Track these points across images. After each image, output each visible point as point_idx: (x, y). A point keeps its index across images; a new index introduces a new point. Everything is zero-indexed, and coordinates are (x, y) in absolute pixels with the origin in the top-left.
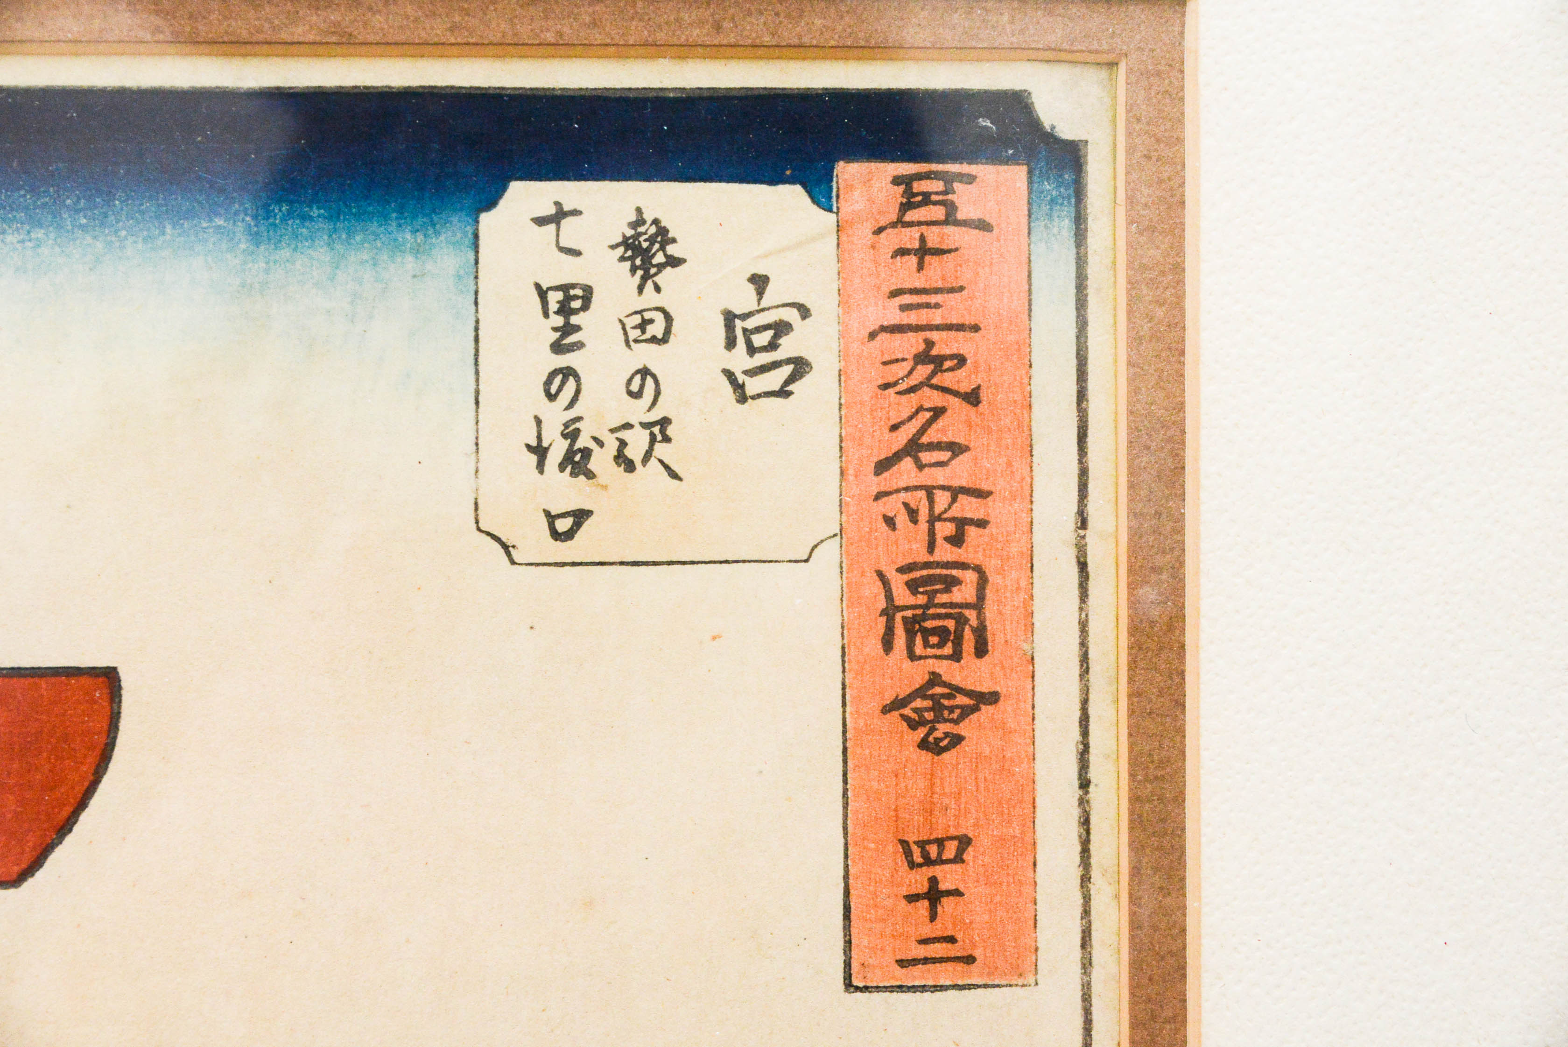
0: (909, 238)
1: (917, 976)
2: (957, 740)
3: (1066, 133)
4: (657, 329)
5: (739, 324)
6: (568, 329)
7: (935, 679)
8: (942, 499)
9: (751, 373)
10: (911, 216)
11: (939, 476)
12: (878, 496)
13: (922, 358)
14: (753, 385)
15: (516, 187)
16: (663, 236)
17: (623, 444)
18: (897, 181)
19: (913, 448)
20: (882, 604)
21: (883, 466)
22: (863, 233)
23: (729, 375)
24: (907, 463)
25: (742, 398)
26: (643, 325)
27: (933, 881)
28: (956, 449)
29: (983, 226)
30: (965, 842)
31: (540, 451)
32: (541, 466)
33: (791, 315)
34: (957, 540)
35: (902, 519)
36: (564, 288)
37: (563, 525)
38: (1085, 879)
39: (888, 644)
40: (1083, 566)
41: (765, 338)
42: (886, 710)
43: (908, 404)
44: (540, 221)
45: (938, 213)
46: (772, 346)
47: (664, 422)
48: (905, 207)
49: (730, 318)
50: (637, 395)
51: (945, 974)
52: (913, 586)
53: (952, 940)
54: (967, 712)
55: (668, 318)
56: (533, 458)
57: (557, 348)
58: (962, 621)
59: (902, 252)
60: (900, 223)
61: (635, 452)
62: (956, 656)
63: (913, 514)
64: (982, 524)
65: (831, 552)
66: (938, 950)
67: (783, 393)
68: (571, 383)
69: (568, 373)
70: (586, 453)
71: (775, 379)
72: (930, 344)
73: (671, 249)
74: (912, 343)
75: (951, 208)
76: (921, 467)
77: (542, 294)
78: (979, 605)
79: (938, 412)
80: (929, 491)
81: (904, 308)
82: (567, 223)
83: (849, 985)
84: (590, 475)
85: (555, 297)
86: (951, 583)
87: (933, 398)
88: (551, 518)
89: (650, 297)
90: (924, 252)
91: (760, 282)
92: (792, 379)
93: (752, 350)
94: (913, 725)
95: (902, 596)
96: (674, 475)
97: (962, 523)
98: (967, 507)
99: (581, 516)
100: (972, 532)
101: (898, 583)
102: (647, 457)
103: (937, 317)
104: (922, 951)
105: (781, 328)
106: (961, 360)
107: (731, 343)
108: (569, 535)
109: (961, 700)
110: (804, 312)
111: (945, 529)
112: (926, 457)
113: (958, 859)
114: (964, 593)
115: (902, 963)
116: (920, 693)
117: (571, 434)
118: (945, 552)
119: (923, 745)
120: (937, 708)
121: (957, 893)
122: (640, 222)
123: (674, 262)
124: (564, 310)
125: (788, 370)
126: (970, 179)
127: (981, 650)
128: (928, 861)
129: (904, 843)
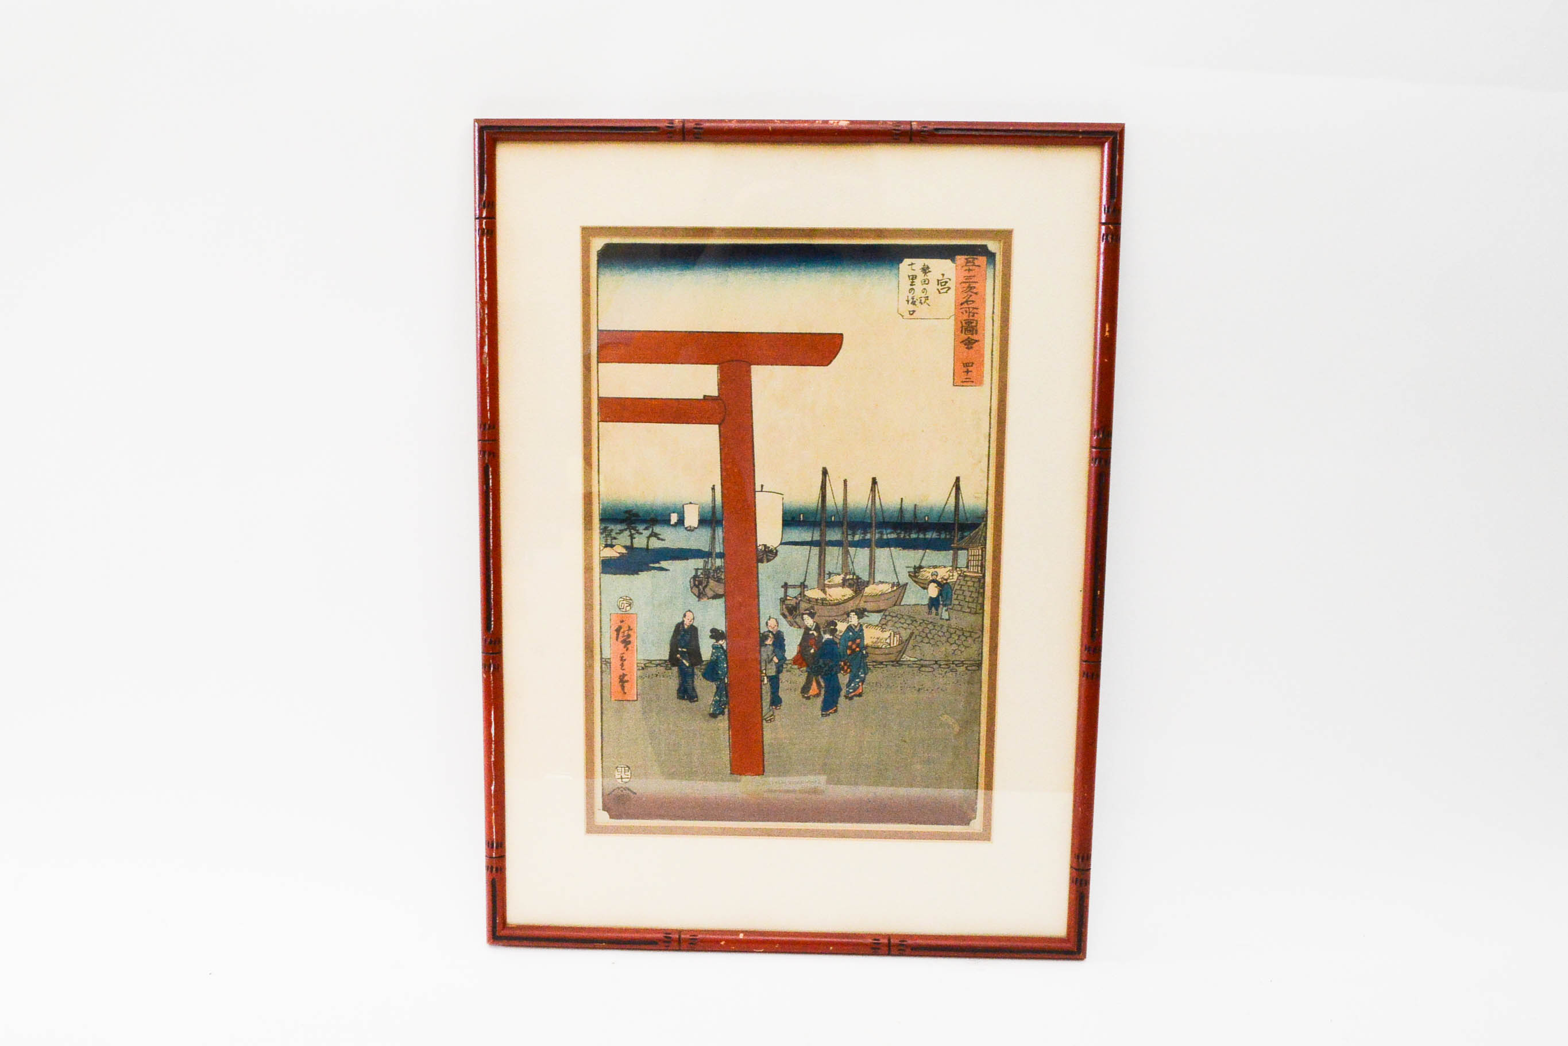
0: (967, 268)
1: (965, 384)
2: (972, 348)
3: (993, 251)
4: (927, 282)
5: (940, 282)
6: (913, 282)
7: (969, 338)
8: (971, 309)
9: (942, 289)
10: (968, 264)
11: (970, 306)
12: (961, 309)
13: (968, 287)
14: (941, 291)
15: (905, 260)
16: (928, 268)
17: (921, 300)
18: (966, 259)
19: (967, 302)
20: (961, 325)
21: (962, 304)
22: (960, 267)
23: (938, 289)
24: (966, 304)
25: (940, 293)
26: (925, 281)
27: (968, 369)
28: (973, 301)
29: (979, 266)
30: (973, 363)
31: (908, 301)
32: (908, 303)
33: (948, 280)
34: (973, 316)
35: (965, 313)
36: (913, 276)
37: (911, 313)
38: (992, 370)
39: (962, 331)
40: (993, 320)
41: (943, 284)
42: (961, 343)
43: (966, 295)
44: (909, 265)
45: (972, 264)
46: (945, 285)
47: (927, 297)
48: (967, 263)
49: (938, 280)
50: (923, 292)
51: (969, 384)
52: (966, 323)
53: (970, 379)
54: (974, 343)
55: (929, 281)
56: (907, 302)
57: (911, 285)
58: (973, 329)
59: (966, 270)
60: (966, 265)
61: (923, 301)
62: (972, 334)
63: (966, 312)
64: (977, 313)
65: (953, 318)
66: (967, 380)
67: (946, 292)
68: (913, 291)
69: (913, 289)
70: (915, 301)
71: (945, 290)
72: (970, 285)
73: (929, 270)
74: (968, 284)
75: (974, 263)
76: (967, 304)
77: (909, 276)
78: (976, 326)
79: (971, 296)
80: (969, 308)
81: (966, 279)
82: (913, 266)
83: (954, 385)
84: (915, 305)
85: (911, 277)
86: (972, 323)
87: (970, 293)
88: (910, 311)
89: (926, 277)
90: (969, 270)
91: (943, 275)
92: (948, 290)
93: (942, 286)
94: (965, 345)
95: (964, 325)
96: (929, 305)
97: (974, 313)
98: (975, 311)
99: (914, 311)
100: (976, 315)
101: (963, 322)
102: (925, 302)
103: (971, 281)
104: (965, 380)
105: (946, 282)
106: (975, 287)
107: (938, 284)
108: (912, 314)
109: (973, 341)
110: (950, 280)
111: (971, 314)
112: (969, 303)
113: (972, 366)
114: (974, 324)
115: (962, 382)
116: (966, 340)
117: (913, 299)
118: (971, 318)
119: (967, 348)
120: (969, 342)
121: (971, 371)
122: (924, 265)
123: (930, 272)
124: (912, 279)
125: (947, 289)
126: (977, 259)
127: (976, 334)
128: (967, 366)
129: (964, 364)
